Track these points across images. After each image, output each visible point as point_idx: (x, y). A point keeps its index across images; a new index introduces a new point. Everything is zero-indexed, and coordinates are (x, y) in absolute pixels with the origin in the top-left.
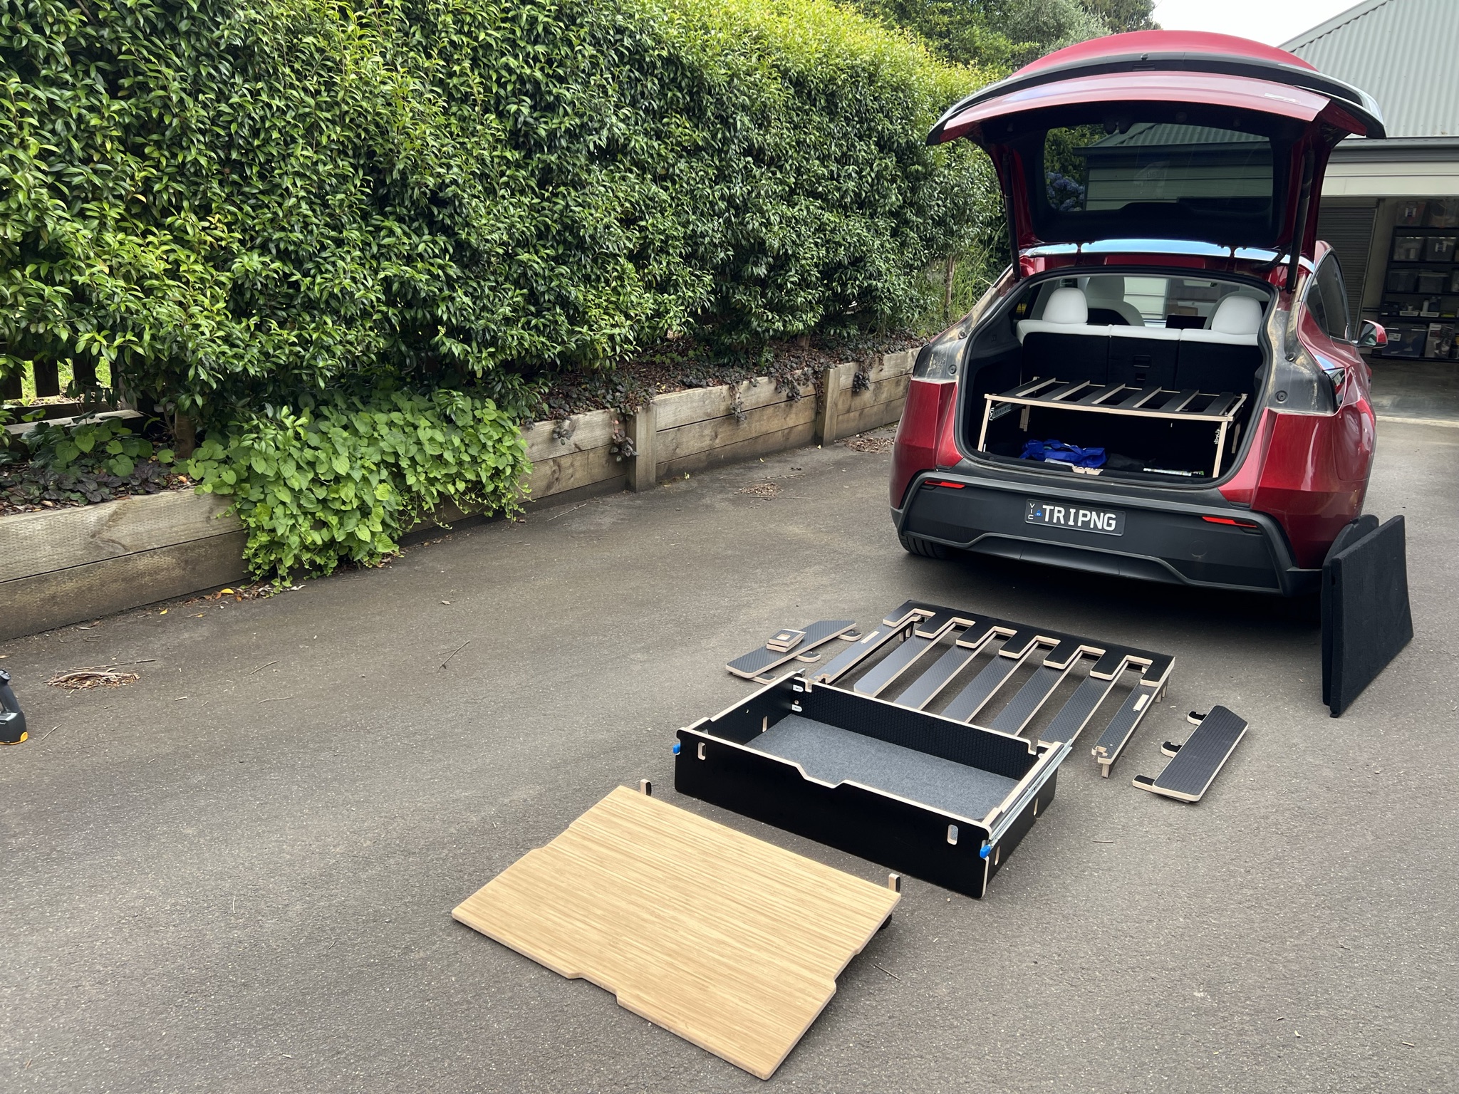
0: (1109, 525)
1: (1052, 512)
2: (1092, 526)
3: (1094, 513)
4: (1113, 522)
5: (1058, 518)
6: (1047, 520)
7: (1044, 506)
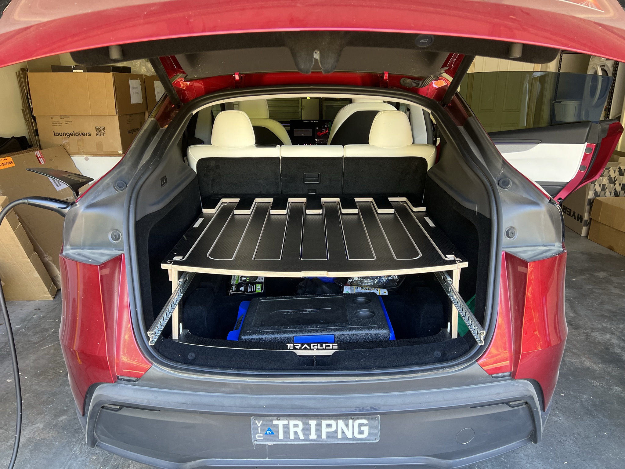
0: (361, 432)
1: (286, 428)
2: (340, 436)
3: (341, 423)
4: (366, 429)
5: (296, 433)
6: (281, 437)
7: (275, 422)
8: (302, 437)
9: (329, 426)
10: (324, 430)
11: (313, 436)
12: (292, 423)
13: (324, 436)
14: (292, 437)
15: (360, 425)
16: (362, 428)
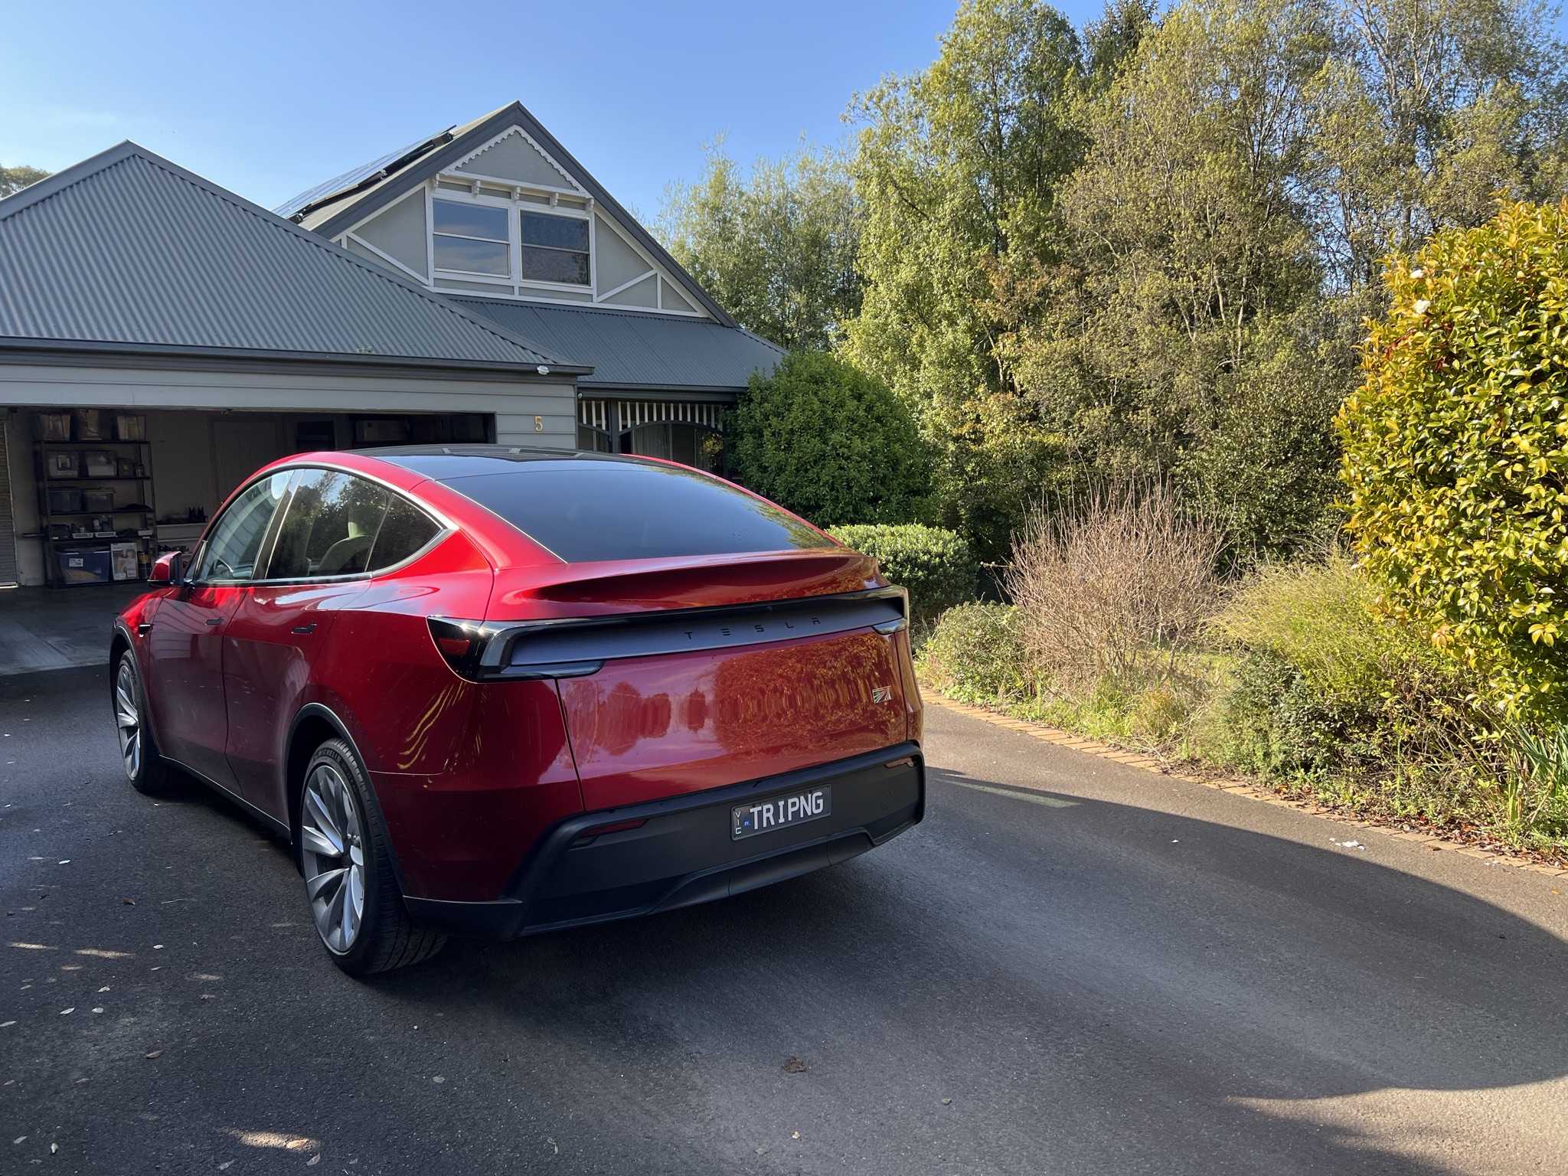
1: (760, 813)
2: (802, 816)
3: (803, 798)
4: (820, 801)
5: (768, 818)
6: (756, 827)
7: (752, 810)
8: (773, 823)
9: (794, 804)
10: (791, 810)
11: (782, 820)
12: (765, 807)
13: (790, 819)
14: (765, 825)
15: (817, 798)
16: (818, 802)
